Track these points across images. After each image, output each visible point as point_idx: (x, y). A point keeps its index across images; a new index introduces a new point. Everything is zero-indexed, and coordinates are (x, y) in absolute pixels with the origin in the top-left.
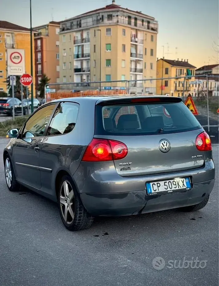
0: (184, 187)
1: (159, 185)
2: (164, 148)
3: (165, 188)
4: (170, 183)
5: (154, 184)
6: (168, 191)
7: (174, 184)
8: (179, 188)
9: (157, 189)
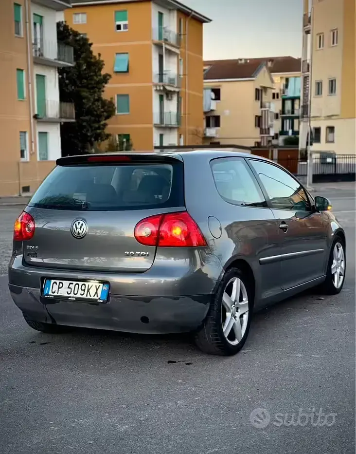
0: (96, 297)
1: (61, 285)
2: (77, 232)
3: (67, 292)
4: (77, 286)
5: (56, 283)
6: (70, 297)
7: (83, 288)
8: (87, 296)
9: (57, 291)
